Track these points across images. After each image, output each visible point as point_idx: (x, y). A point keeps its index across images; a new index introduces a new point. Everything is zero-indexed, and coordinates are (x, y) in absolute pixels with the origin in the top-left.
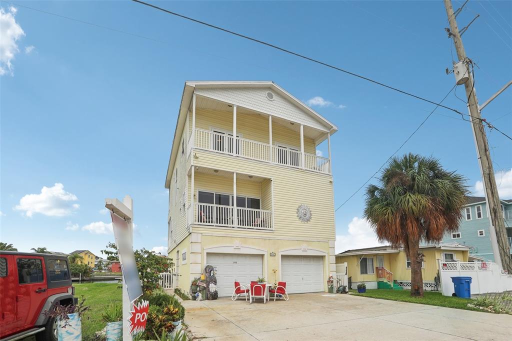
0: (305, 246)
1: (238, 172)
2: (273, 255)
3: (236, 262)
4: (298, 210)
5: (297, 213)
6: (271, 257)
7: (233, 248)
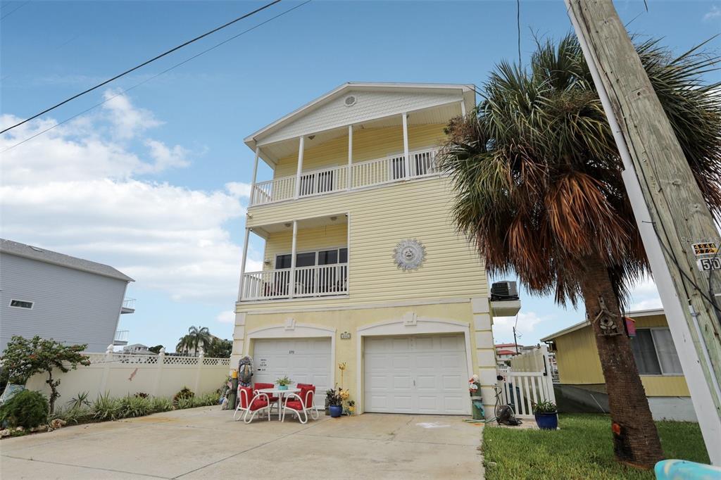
0: (408, 315)
1: (298, 219)
2: (346, 337)
3: (293, 352)
4: (395, 250)
5: (394, 257)
6: (343, 341)
7: (283, 330)
